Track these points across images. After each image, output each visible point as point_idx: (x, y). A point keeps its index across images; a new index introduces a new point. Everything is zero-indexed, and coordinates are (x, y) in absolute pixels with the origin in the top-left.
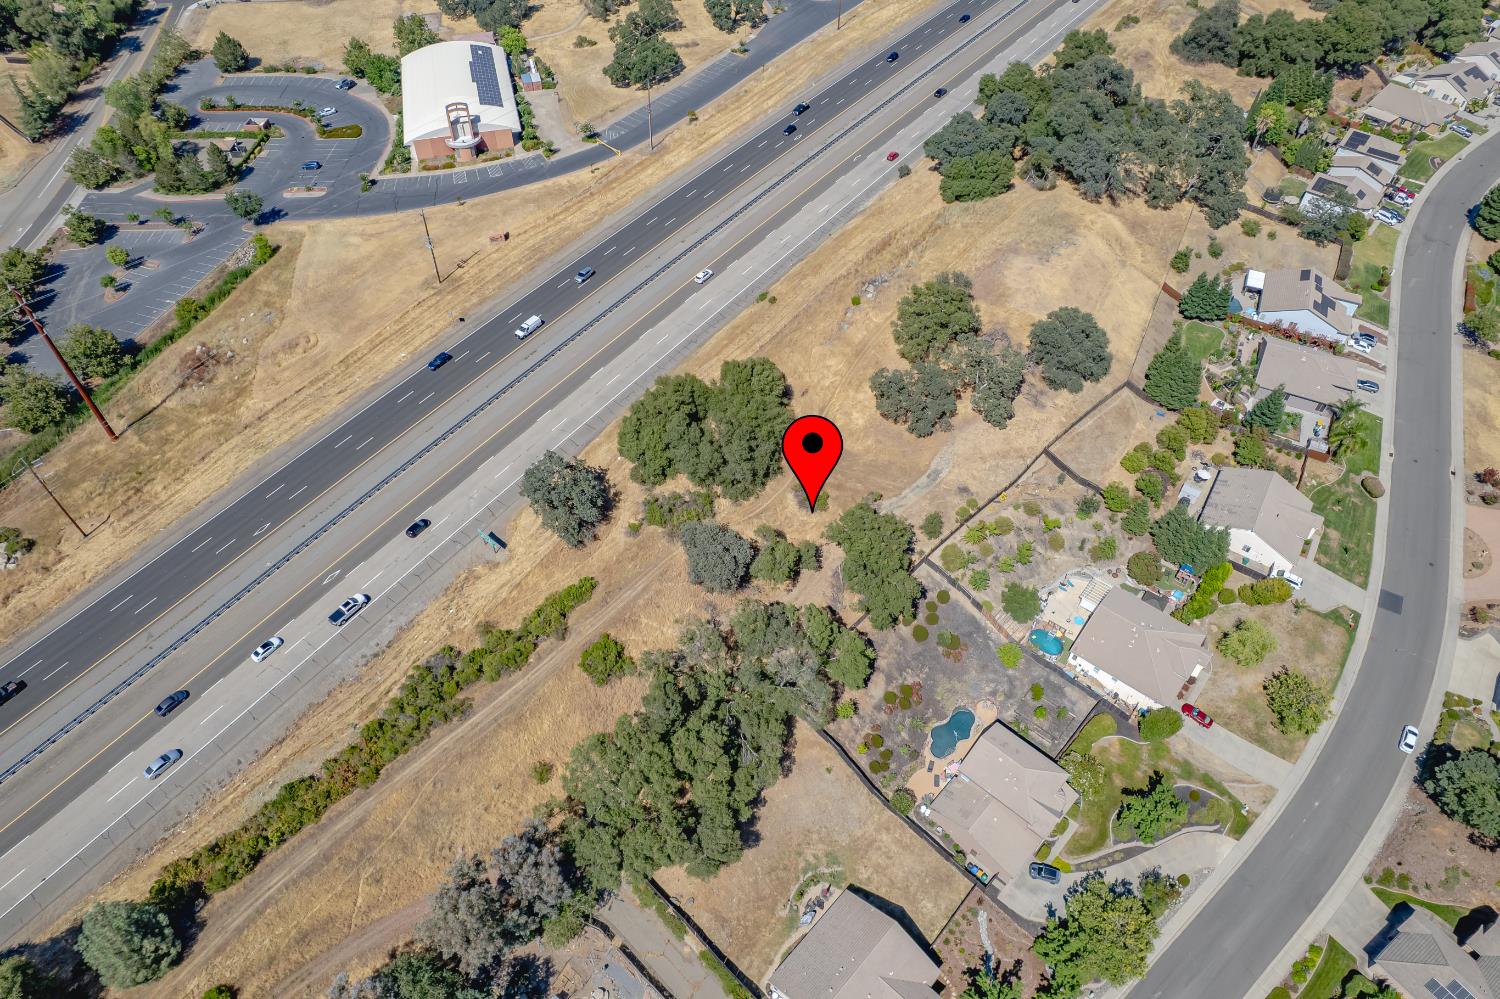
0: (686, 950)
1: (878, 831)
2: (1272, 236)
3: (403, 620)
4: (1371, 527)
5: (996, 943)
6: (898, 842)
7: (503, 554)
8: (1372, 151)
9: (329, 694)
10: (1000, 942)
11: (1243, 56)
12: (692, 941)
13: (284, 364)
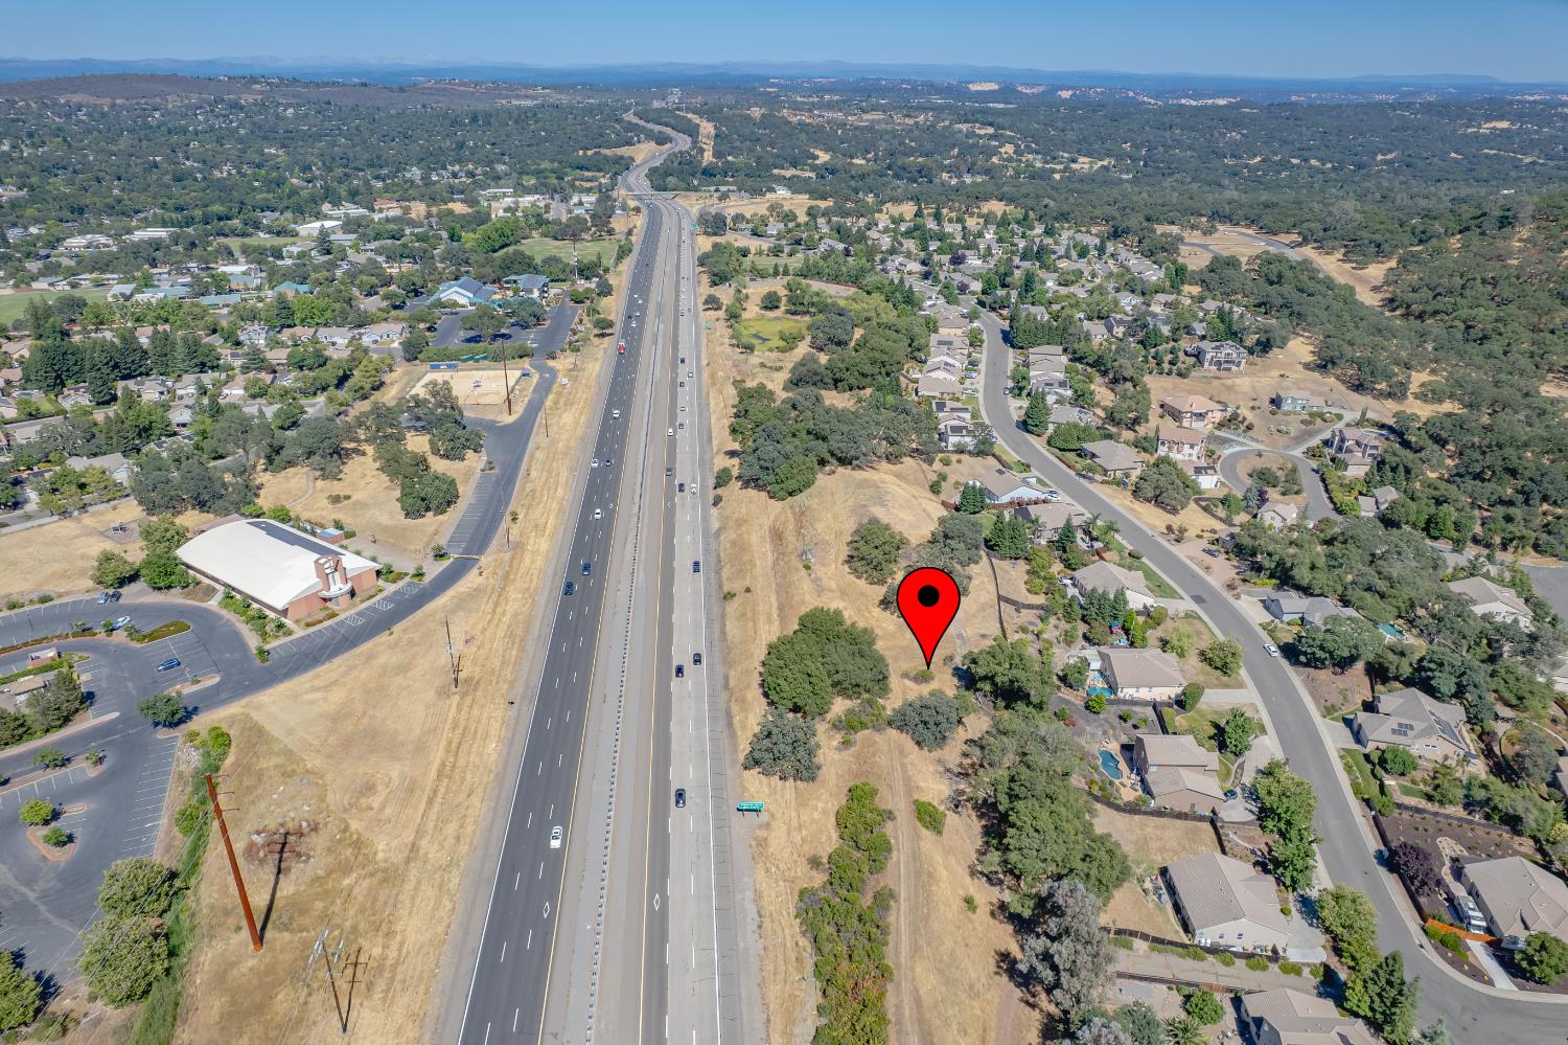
0: (1141, 952)
1: (1141, 829)
2: (959, 461)
3: (750, 894)
4: (1155, 574)
5: (1249, 842)
6: (1156, 827)
7: (764, 817)
8: (953, 410)
9: (761, 970)
10: (1250, 840)
11: (836, 381)
12: (1138, 944)
13: (376, 805)
